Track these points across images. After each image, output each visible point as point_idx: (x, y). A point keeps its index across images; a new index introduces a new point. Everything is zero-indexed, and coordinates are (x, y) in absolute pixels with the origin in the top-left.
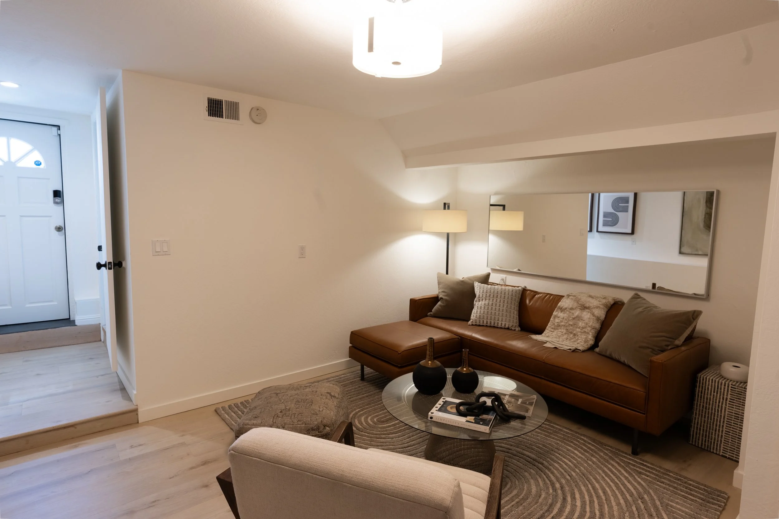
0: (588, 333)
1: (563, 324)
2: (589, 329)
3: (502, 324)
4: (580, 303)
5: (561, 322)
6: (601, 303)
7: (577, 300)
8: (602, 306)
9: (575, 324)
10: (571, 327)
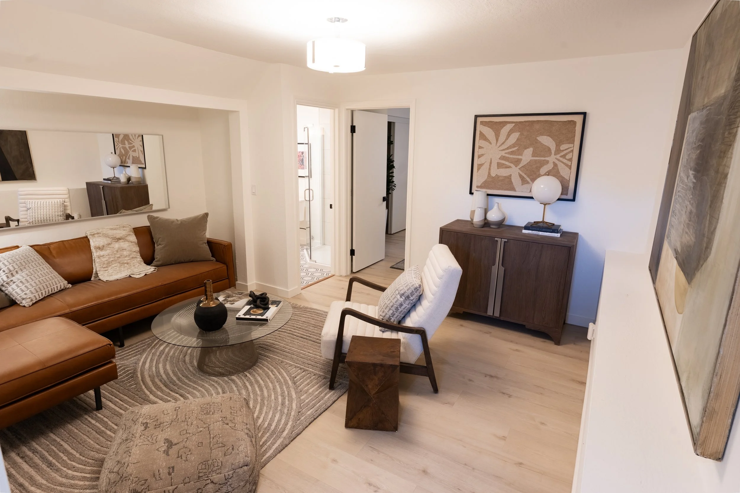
0: (136, 257)
1: (112, 259)
2: (135, 253)
3: (57, 287)
4: (111, 237)
5: (110, 258)
6: (128, 231)
7: (106, 236)
8: (131, 233)
9: (122, 255)
10: (120, 259)
